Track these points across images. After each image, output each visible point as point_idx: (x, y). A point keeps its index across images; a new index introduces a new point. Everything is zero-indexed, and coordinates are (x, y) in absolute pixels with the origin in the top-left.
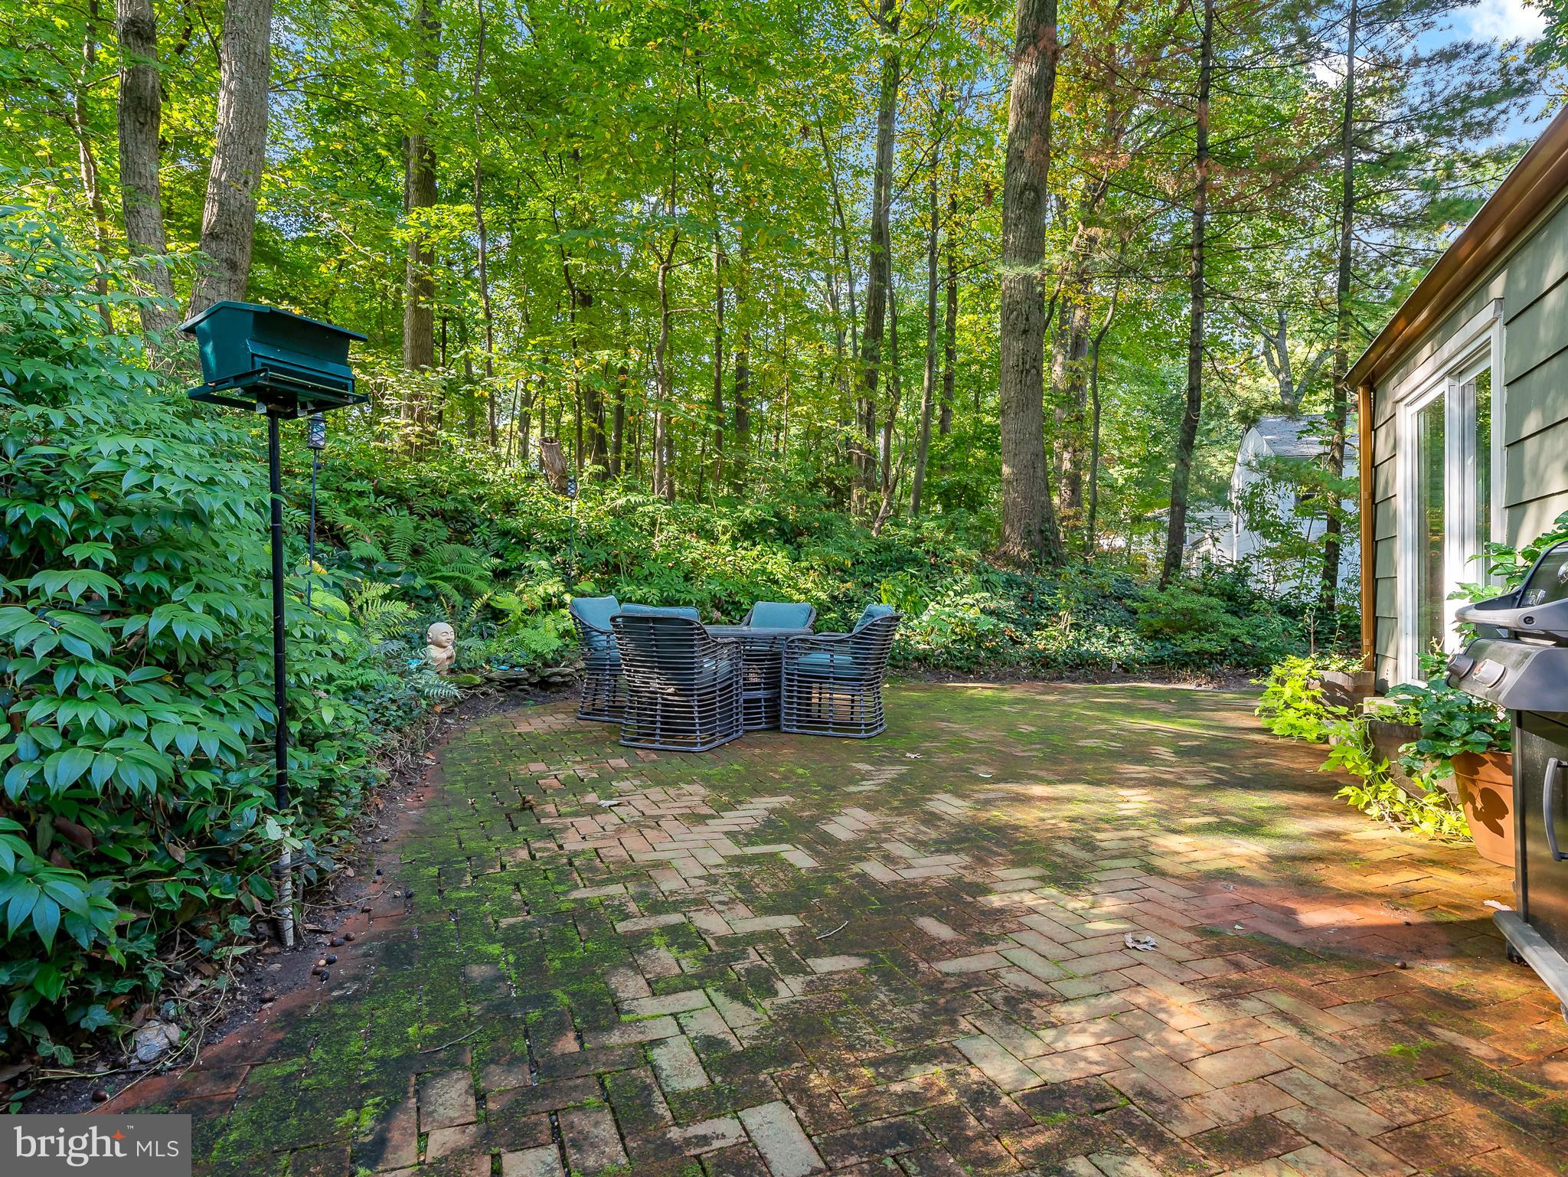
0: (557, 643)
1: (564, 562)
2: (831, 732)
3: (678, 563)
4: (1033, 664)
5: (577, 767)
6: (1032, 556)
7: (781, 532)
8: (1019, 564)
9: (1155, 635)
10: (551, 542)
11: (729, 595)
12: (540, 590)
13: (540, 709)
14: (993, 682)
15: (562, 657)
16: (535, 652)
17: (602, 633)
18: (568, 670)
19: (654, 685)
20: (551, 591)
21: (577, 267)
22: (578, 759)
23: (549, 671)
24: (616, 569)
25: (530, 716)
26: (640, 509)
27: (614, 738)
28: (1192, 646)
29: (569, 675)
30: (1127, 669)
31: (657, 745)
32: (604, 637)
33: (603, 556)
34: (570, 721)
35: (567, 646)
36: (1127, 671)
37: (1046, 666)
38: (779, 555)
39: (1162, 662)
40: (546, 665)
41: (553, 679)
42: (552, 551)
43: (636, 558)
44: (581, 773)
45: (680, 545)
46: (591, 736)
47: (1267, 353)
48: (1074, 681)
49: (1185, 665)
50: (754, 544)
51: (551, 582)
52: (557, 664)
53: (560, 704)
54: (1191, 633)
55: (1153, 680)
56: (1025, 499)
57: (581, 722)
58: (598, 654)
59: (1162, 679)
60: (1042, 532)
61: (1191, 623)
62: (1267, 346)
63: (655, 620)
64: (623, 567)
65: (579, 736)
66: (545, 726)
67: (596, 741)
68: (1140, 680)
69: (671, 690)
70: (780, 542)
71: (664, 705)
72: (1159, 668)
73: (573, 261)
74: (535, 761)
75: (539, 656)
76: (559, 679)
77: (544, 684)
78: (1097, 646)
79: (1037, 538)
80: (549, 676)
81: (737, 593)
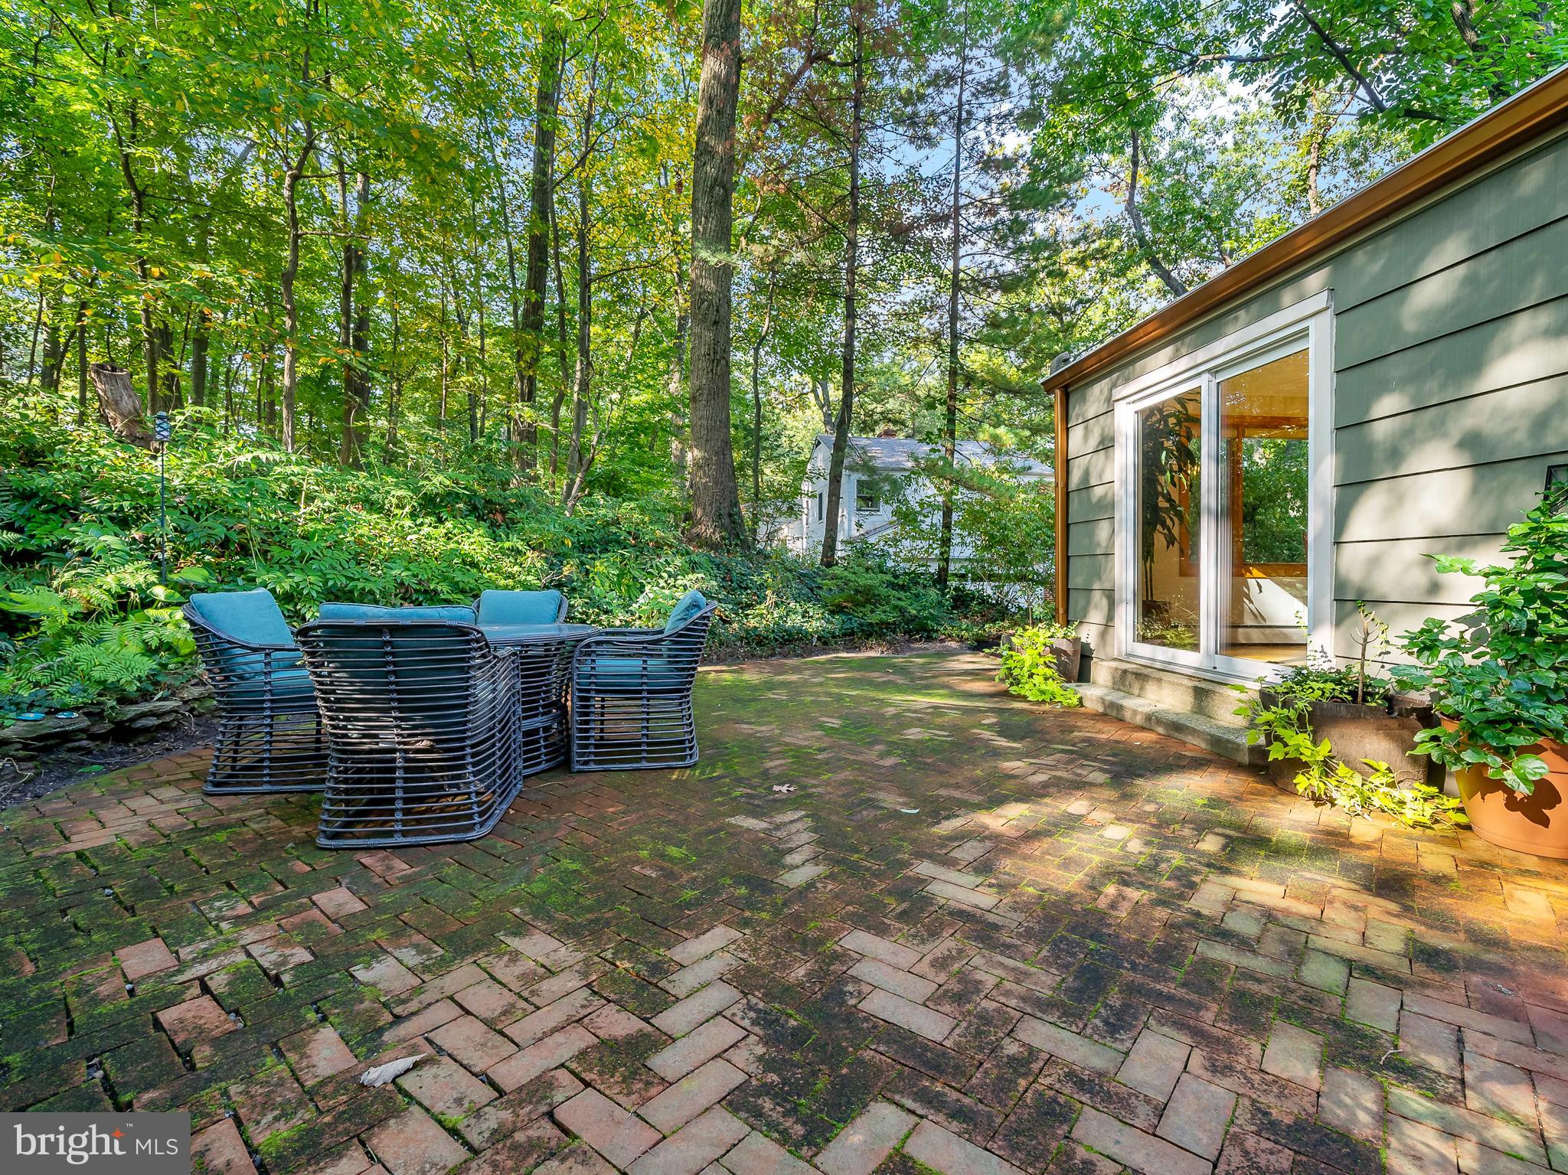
0: (147, 665)
1: (146, 540)
2: (644, 764)
3: (337, 544)
4: (748, 643)
5: (249, 935)
6: (723, 538)
7: (474, 509)
8: (713, 546)
9: (837, 610)
10: (121, 508)
11: (419, 583)
12: (110, 581)
13: (117, 779)
14: (716, 664)
15: (156, 683)
16: (102, 682)
17: (255, 650)
18: (170, 704)
19: (390, 738)
20: (131, 582)
21: (145, 160)
22: (243, 908)
23: (132, 710)
24: (244, 550)
25: (100, 803)
26: (278, 469)
27: (298, 831)
28: (874, 619)
29: (174, 711)
30: (825, 642)
31: (399, 840)
32: (260, 657)
33: (220, 532)
34: (191, 802)
35: (164, 666)
36: (825, 643)
37: (760, 643)
38: (476, 533)
39: (853, 633)
40: (124, 700)
41: (139, 724)
42: (123, 522)
43: (274, 534)
44: (268, 959)
45: (340, 519)
46: (247, 833)
47: (814, 391)
48: (785, 657)
49: (869, 636)
50: (440, 521)
51: (130, 568)
52: (145, 696)
53: (159, 765)
54: (869, 607)
55: (848, 650)
56: (716, 483)
57: (217, 802)
58: (245, 686)
59: (855, 648)
60: (730, 515)
61: (867, 597)
62: (814, 386)
63: (395, 630)
64: (254, 548)
65: (221, 837)
66: (137, 823)
67: (264, 847)
68: (837, 651)
69: (425, 744)
70: (473, 518)
71: (406, 770)
72: (852, 638)
73: (139, 152)
74: (134, 937)
75: (105, 687)
76: (153, 721)
77: (124, 734)
78: (795, 621)
79: (726, 521)
80: (132, 720)
81: (429, 580)
